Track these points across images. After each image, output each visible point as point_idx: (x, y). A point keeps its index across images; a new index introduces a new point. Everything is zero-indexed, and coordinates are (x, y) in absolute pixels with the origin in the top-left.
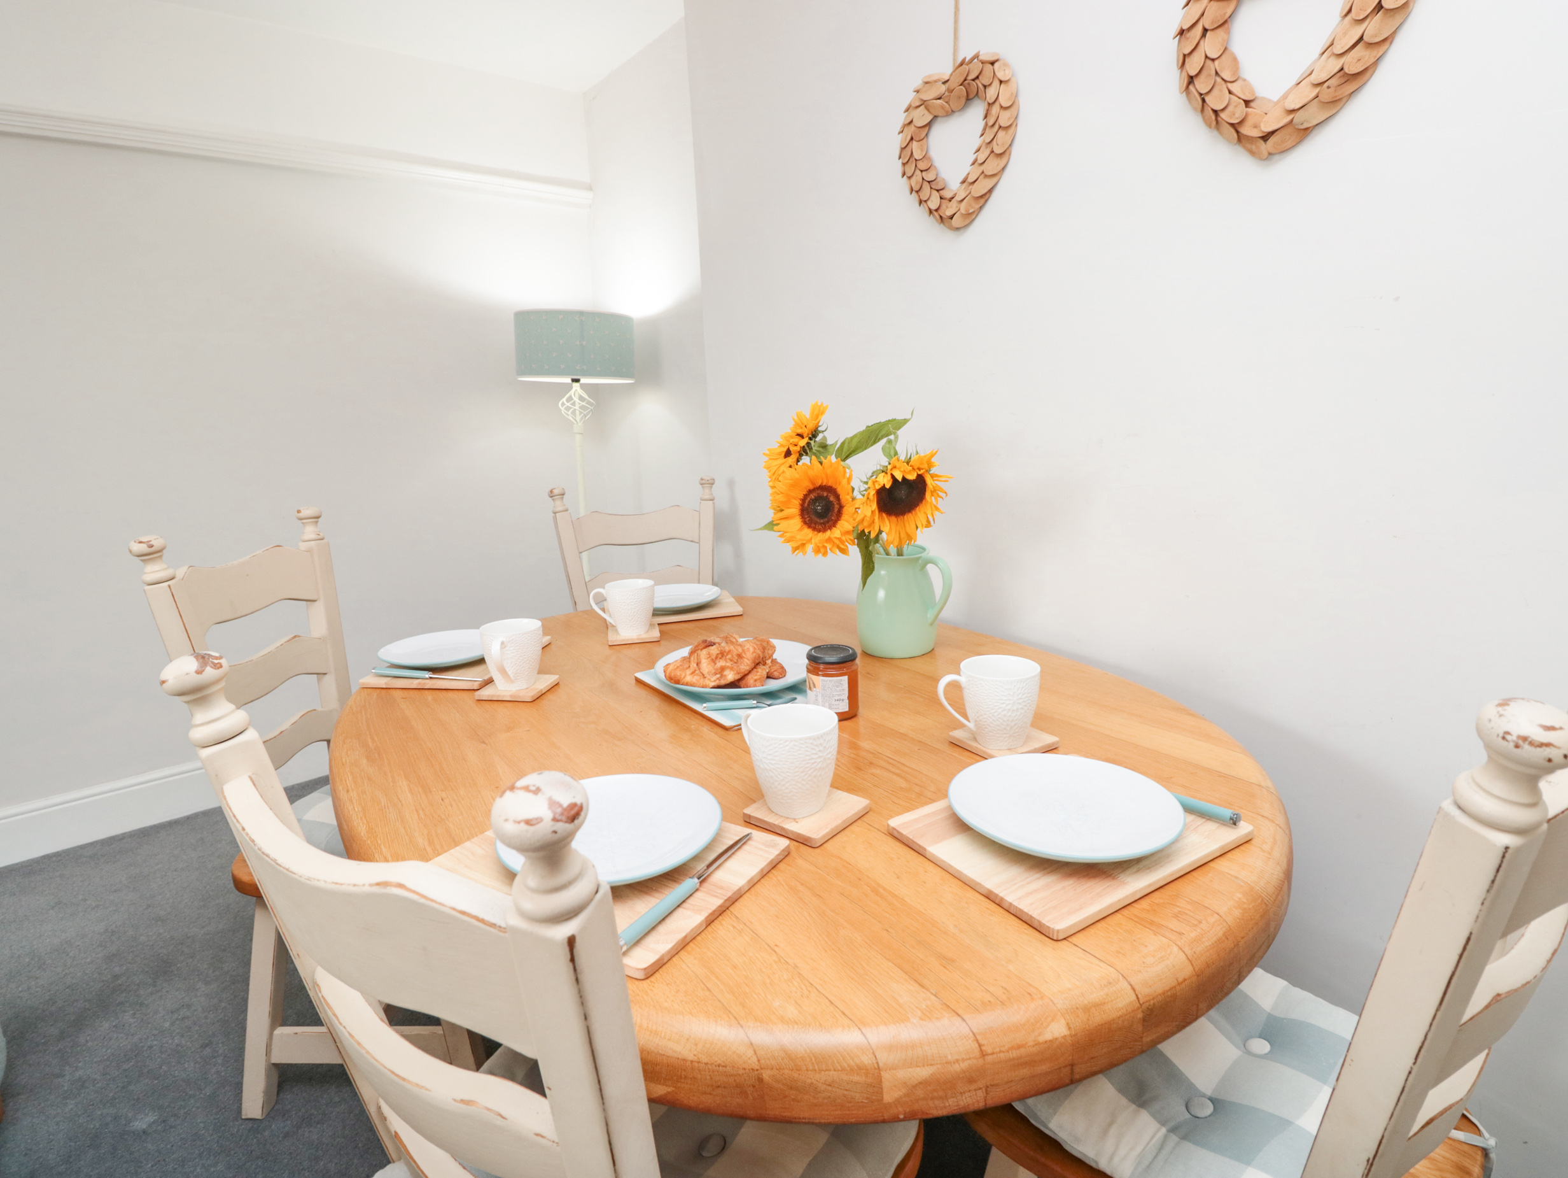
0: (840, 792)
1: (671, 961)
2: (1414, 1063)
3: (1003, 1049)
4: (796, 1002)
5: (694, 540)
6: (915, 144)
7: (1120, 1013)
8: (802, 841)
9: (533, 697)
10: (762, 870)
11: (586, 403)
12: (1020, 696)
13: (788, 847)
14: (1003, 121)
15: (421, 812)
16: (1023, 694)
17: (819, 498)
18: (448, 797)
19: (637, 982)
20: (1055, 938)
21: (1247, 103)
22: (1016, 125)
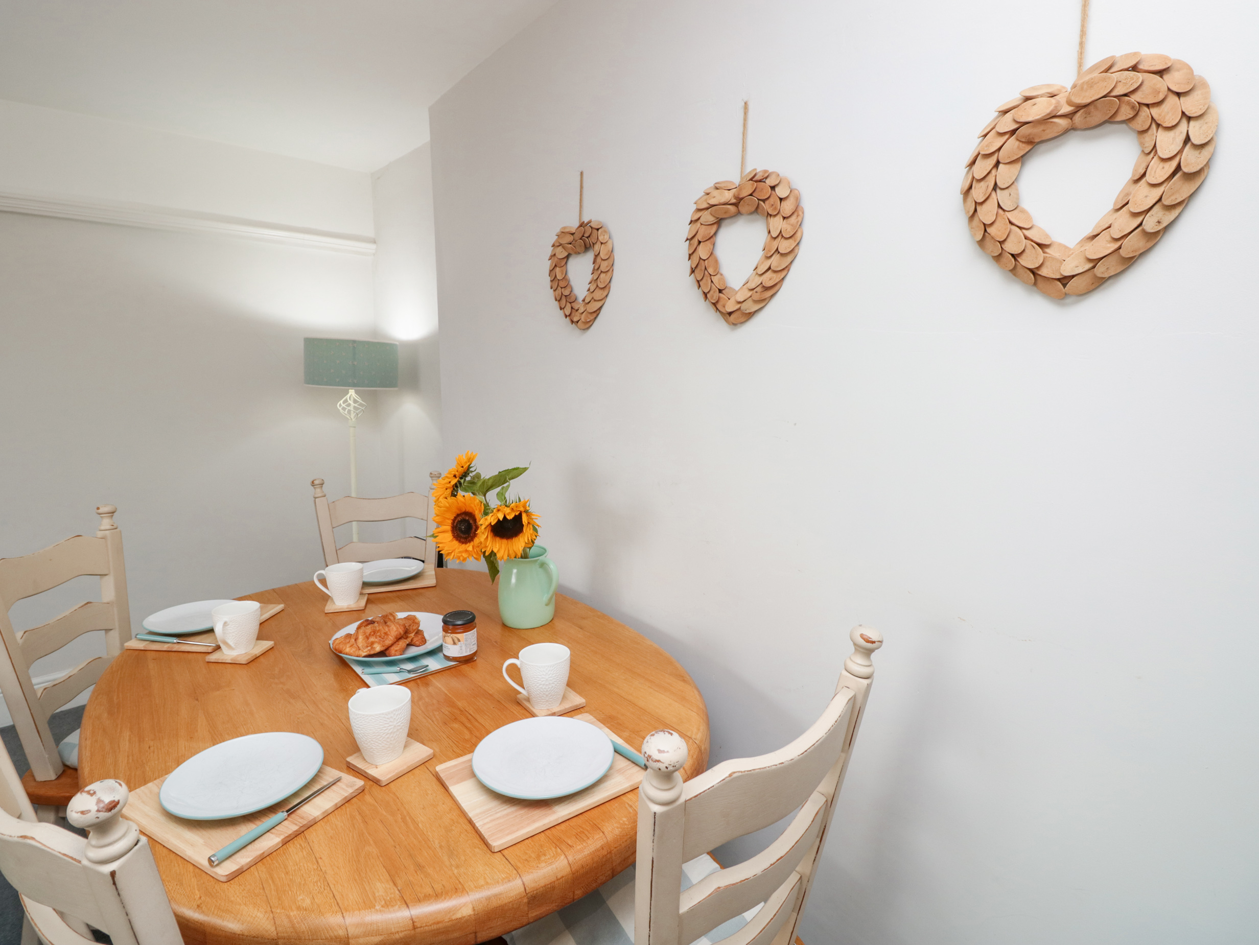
0: (418, 743)
1: (249, 870)
2: (650, 930)
3: (428, 924)
4: (313, 896)
5: (424, 519)
6: (557, 269)
7: (511, 900)
8: (376, 781)
9: (247, 660)
10: (336, 804)
11: (358, 405)
12: (550, 676)
13: (364, 786)
14: (603, 268)
15: (131, 758)
16: (553, 674)
17: (463, 521)
18: (154, 746)
19: (221, 884)
20: (493, 851)
21: (720, 291)
22: (613, 270)
